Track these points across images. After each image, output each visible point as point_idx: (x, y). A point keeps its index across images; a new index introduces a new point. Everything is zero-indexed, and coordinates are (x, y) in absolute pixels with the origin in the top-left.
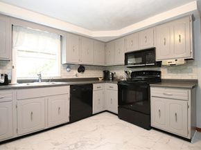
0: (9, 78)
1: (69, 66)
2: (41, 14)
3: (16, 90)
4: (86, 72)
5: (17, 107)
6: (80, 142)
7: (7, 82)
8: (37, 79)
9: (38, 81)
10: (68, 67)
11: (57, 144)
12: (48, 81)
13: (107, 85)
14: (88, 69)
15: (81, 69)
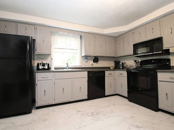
0: (50, 67)
1: (86, 57)
2: (68, 22)
3: (54, 73)
4: (100, 62)
5: (55, 84)
6: (95, 112)
7: (49, 68)
8: (66, 67)
9: (66, 69)
10: (86, 59)
11: (79, 111)
12: (73, 68)
13: (117, 72)
14: (101, 60)
15: (96, 60)
